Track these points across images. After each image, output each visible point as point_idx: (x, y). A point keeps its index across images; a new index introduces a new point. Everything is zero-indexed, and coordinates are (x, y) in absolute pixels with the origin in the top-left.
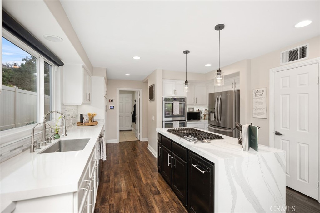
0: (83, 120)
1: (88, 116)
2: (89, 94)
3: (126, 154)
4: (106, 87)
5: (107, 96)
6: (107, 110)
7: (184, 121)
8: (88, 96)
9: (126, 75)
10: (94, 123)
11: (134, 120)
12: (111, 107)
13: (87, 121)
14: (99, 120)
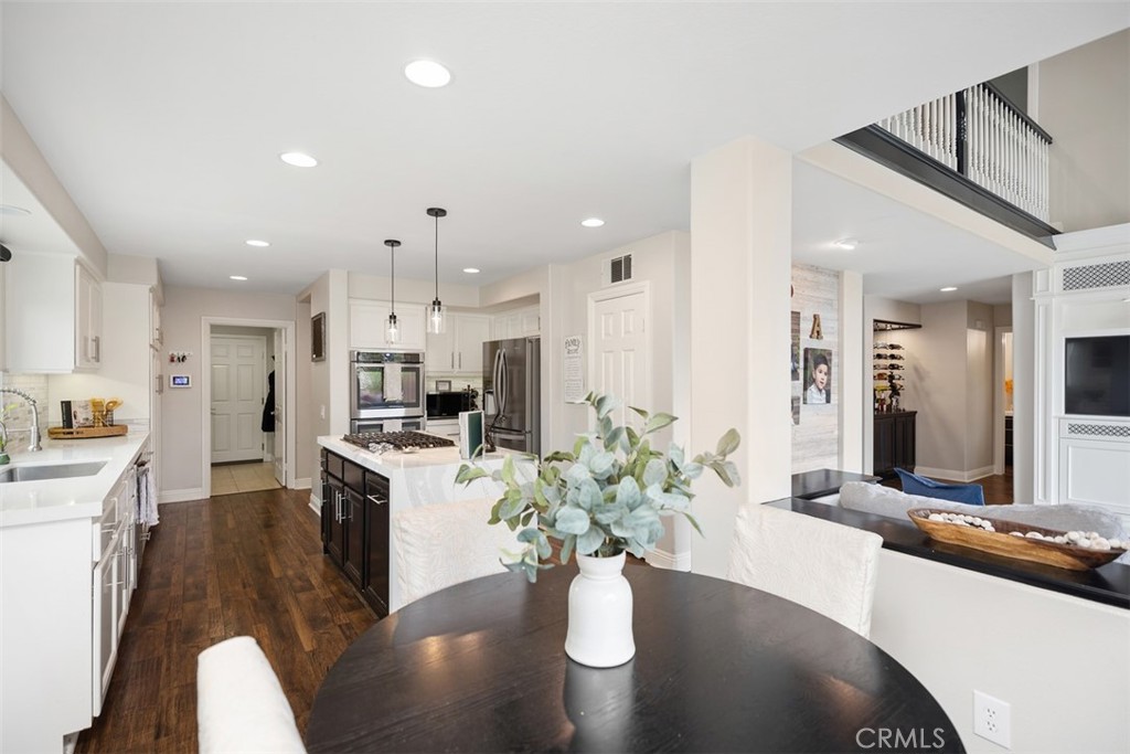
0: (74, 421)
1: (90, 408)
2: (97, 341)
3: (231, 523)
4: (157, 314)
5: (162, 343)
6: (160, 391)
7: (419, 417)
8: (91, 346)
9: (233, 277)
10: (115, 431)
11: (269, 423)
12: (178, 381)
13: (88, 424)
14: (131, 421)
